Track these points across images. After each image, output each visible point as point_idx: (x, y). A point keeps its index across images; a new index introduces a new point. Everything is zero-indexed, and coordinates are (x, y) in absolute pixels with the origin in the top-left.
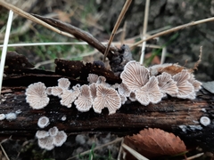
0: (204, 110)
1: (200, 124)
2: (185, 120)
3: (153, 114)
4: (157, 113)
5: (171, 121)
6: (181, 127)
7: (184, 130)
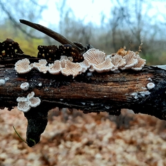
0: (149, 79)
1: (148, 90)
2: (135, 88)
3: (109, 84)
4: (112, 83)
5: (123, 89)
6: (133, 94)
7: (136, 98)
